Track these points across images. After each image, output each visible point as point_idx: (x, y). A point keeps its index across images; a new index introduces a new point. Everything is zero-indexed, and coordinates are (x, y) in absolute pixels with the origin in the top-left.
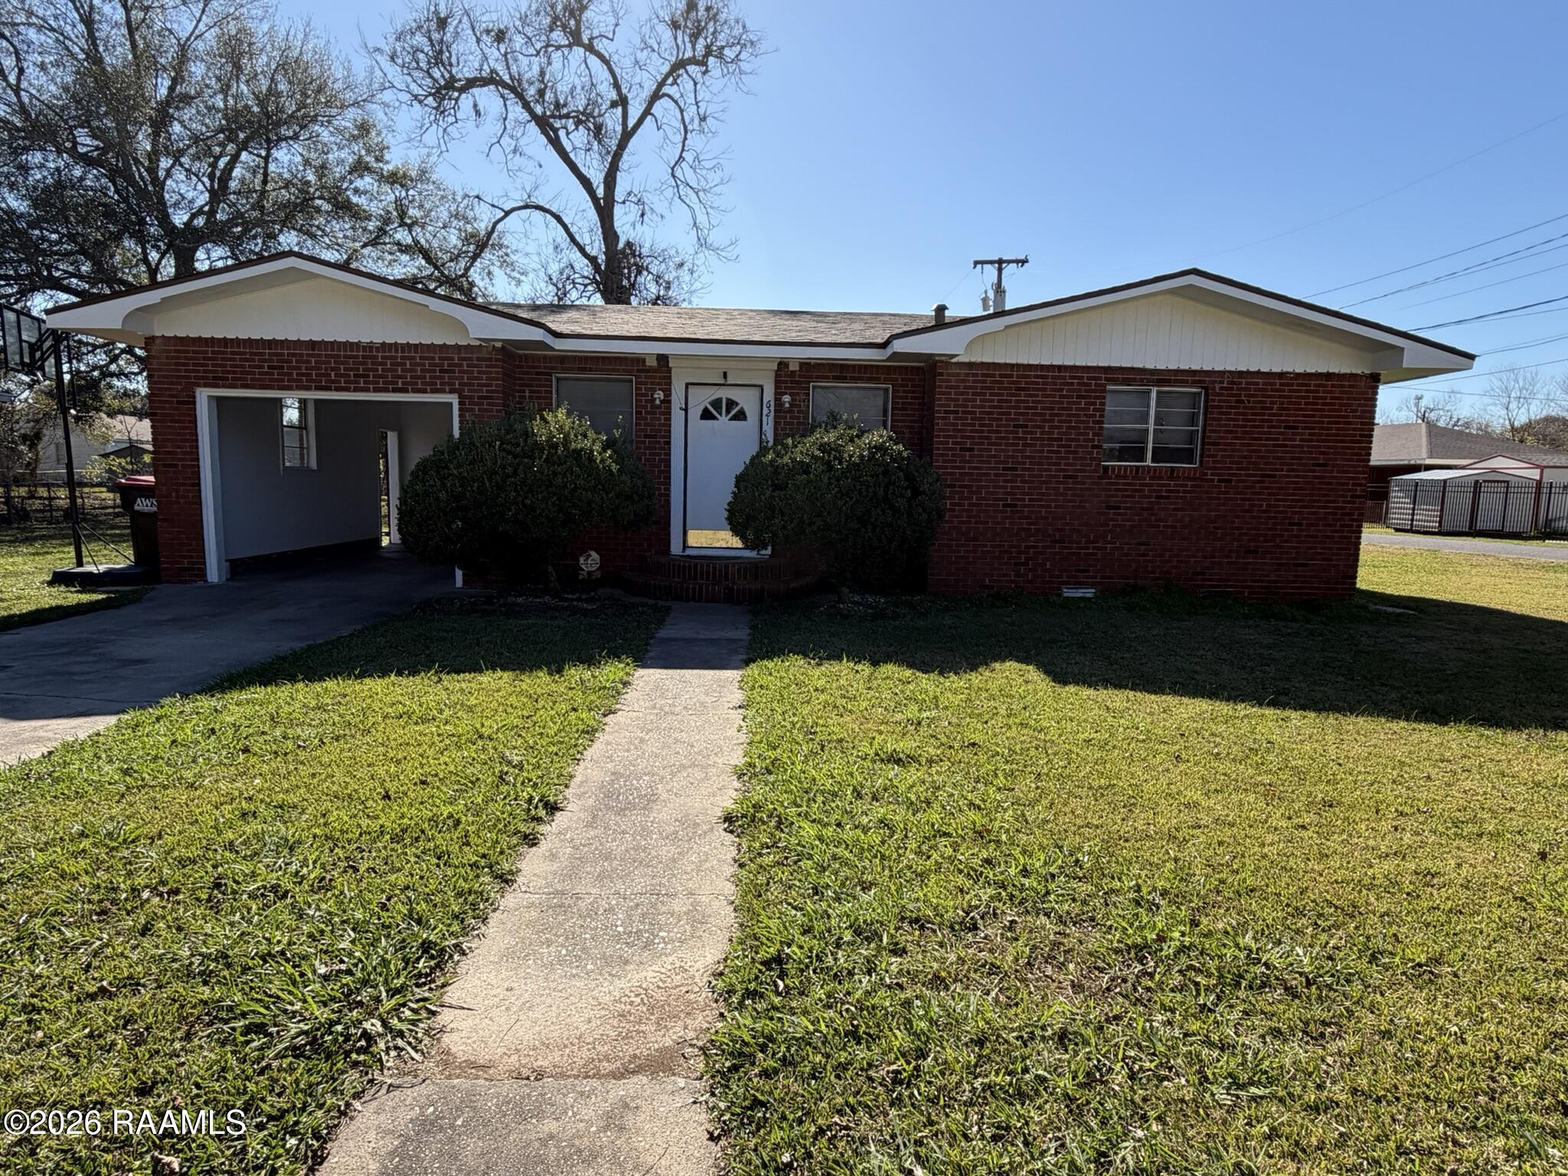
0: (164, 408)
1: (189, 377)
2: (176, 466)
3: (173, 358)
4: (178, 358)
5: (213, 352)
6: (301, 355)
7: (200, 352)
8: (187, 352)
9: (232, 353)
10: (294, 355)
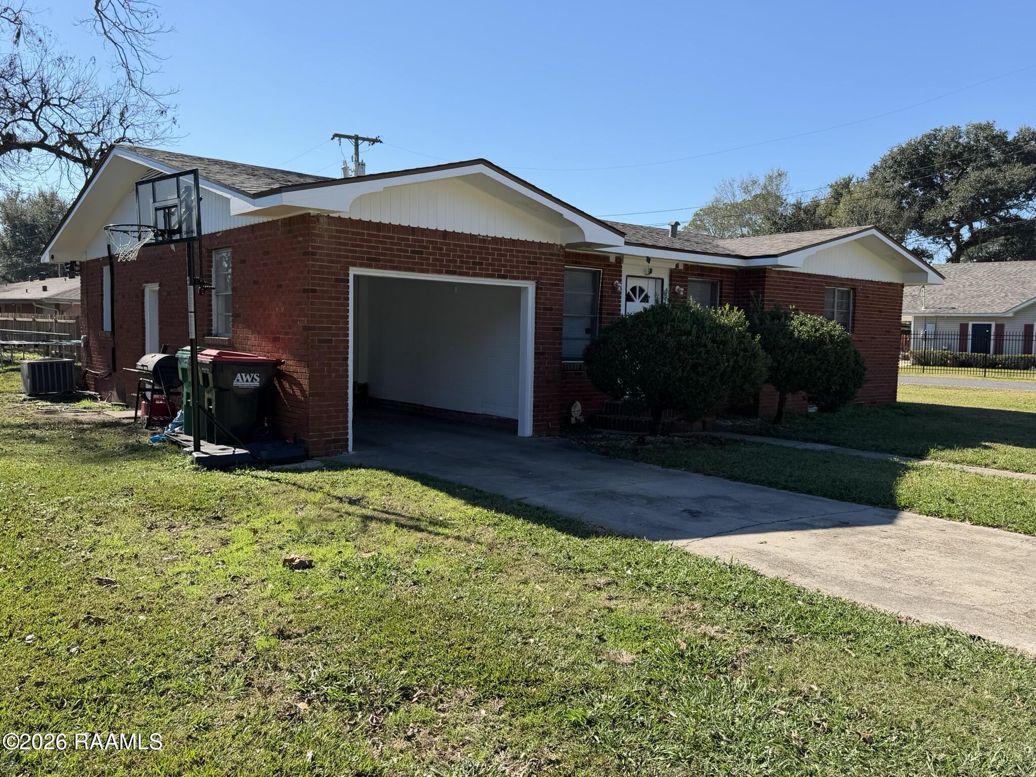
0: (323, 285)
1: (347, 257)
2: (330, 341)
3: (336, 237)
4: (339, 238)
5: (369, 235)
6: (436, 242)
7: (358, 234)
8: (347, 232)
9: (384, 237)
10: (432, 242)
